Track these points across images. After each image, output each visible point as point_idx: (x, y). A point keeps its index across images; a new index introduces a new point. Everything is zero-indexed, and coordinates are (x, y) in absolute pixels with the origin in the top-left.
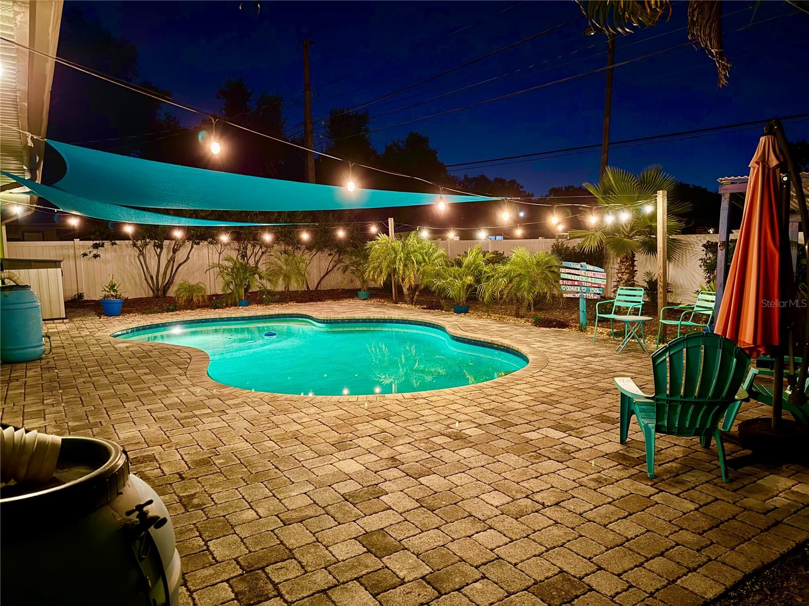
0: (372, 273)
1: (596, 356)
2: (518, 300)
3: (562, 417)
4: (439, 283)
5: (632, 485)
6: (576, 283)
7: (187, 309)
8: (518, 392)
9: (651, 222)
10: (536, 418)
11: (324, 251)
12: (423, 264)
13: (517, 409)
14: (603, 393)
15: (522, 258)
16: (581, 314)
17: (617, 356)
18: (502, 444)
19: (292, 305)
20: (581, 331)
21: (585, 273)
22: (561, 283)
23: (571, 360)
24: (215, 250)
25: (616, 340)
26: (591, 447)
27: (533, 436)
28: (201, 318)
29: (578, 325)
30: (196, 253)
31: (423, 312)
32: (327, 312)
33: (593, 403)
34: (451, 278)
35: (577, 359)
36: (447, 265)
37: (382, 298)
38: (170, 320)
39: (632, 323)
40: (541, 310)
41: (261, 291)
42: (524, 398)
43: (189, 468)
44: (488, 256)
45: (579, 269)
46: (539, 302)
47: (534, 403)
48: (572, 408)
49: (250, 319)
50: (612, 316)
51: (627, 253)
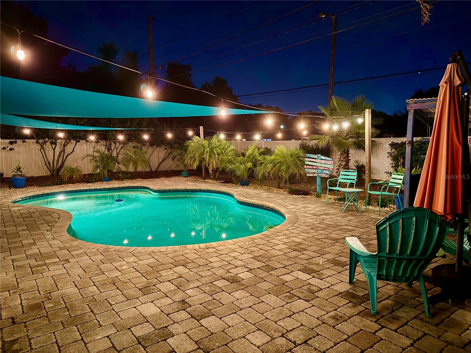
0: (189, 161)
1: (328, 214)
2: (279, 178)
3: (308, 261)
4: (230, 167)
5: (361, 322)
6: (315, 167)
7: (70, 183)
8: (278, 242)
9: (359, 130)
10: (290, 263)
11: (161, 147)
12: (221, 155)
13: (277, 256)
14: (334, 242)
15: (282, 152)
16: (318, 187)
17: (341, 214)
18: (264, 286)
19: (138, 181)
20: (318, 197)
21: (320, 161)
22: (306, 167)
23: (312, 217)
24: (91, 146)
25: (340, 203)
26: (329, 287)
27: (288, 278)
28: (77, 189)
29: (316, 193)
30: (79, 147)
31: (221, 185)
32: (160, 185)
33: (328, 250)
34: (238, 164)
35: (316, 217)
36: (236, 156)
37: (197, 176)
38: (56, 191)
39: (350, 193)
40: (293, 183)
41: (118, 172)
42: (282, 246)
43: (23, 312)
44: (261, 150)
45: (316, 159)
46: (292, 179)
47: (288, 250)
48: (314, 254)
49: (110, 190)
50: (337, 188)
51: (345, 149)
